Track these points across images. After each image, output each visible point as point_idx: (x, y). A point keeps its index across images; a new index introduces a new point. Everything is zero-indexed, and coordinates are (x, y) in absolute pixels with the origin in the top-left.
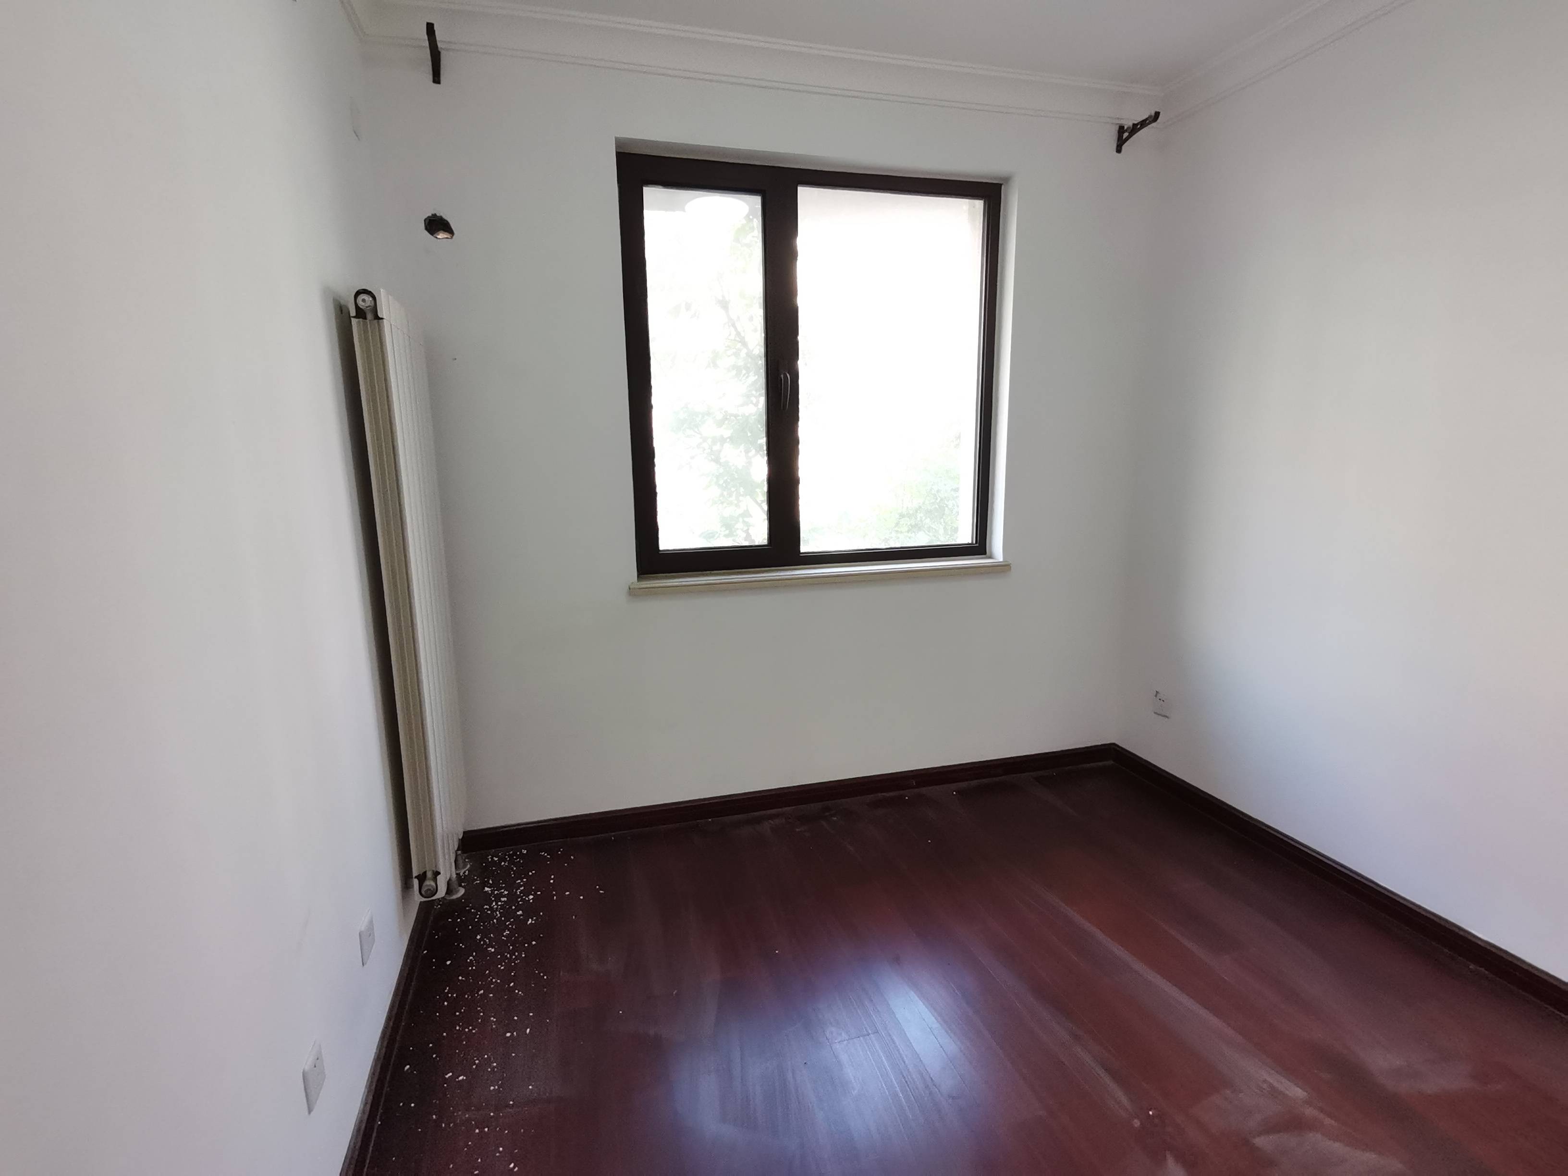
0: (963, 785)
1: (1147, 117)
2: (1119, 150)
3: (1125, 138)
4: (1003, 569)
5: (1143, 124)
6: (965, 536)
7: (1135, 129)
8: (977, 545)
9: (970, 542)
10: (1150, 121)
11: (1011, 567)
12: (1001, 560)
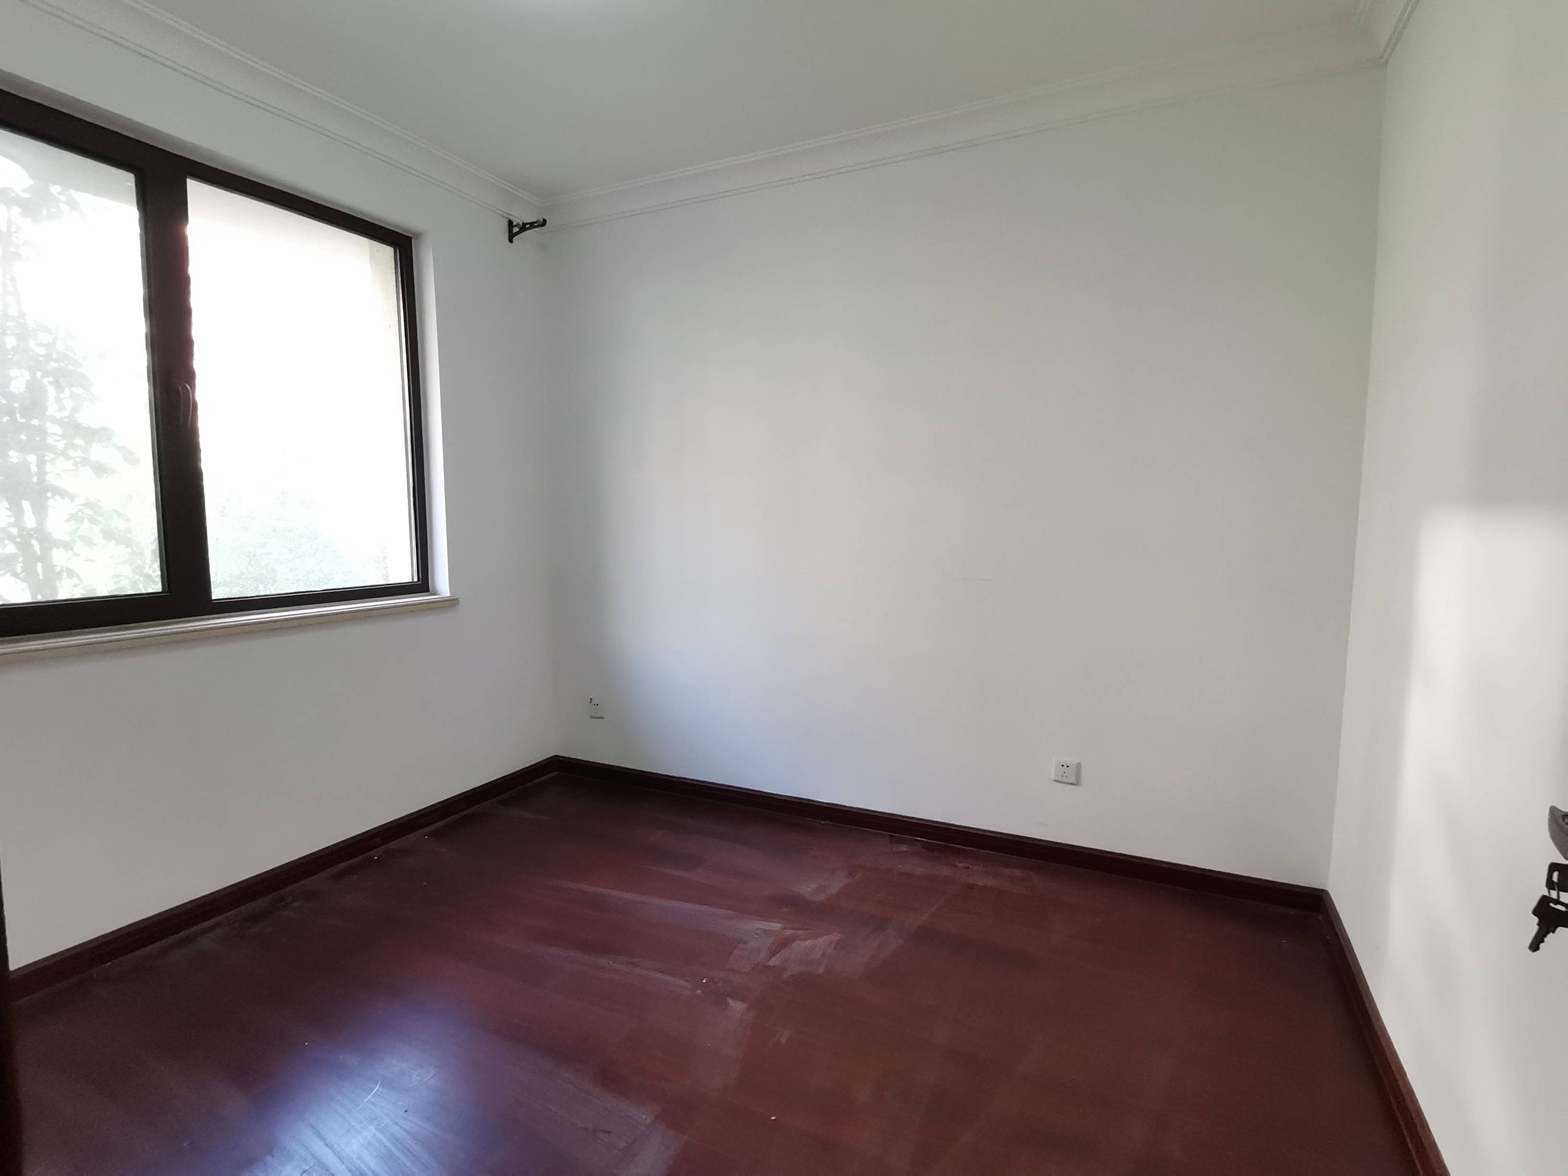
0: (433, 827)
1: (536, 220)
2: (511, 241)
3: (515, 233)
4: (450, 604)
5: (532, 225)
6: (405, 574)
7: (524, 228)
8: (420, 583)
9: (411, 581)
10: (538, 225)
11: (459, 601)
12: (448, 595)
